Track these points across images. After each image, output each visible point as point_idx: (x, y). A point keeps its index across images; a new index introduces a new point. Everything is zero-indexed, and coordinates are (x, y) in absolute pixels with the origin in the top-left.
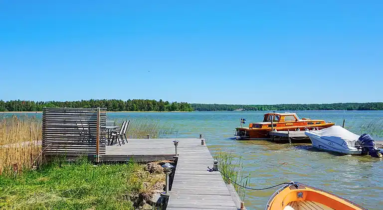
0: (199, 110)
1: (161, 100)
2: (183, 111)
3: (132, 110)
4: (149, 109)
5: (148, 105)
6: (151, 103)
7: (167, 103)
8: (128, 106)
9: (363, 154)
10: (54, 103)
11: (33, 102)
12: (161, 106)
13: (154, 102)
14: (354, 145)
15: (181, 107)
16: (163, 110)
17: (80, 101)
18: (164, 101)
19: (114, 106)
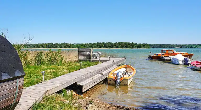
0: (154, 47)
1: (133, 42)
2: (145, 48)
6: (127, 44)
7: (136, 44)
8: (115, 45)
9: (185, 65)
10: (80, 44)
11: (71, 44)
12: (133, 46)
13: (129, 44)
14: (182, 62)
15: (143, 46)
16: (134, 48)
17: (92, 43)
18: (135, 43)
19: (108, 45)
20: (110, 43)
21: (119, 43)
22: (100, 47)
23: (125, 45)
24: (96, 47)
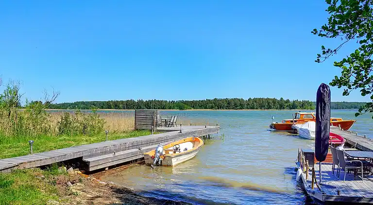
1: (282, 98)
2: (305, 109)
3: (253, 108)
4: (269, 108)
5: (269, 103)
6: (271, 101)
7: (288, 101)
8: (248, 104)
10: (183, 102)
11: (166, 102)
12: (281, 105)
13: (274, 101)
15: (302, 105)
16: (284, 108)
17: (205, 100)
18: (285, 99)
19: (235, 104)
20: (239, 100)
21: (255, 100)
22: (220, 107)
23: (267, 104)
24: (212, 108)
